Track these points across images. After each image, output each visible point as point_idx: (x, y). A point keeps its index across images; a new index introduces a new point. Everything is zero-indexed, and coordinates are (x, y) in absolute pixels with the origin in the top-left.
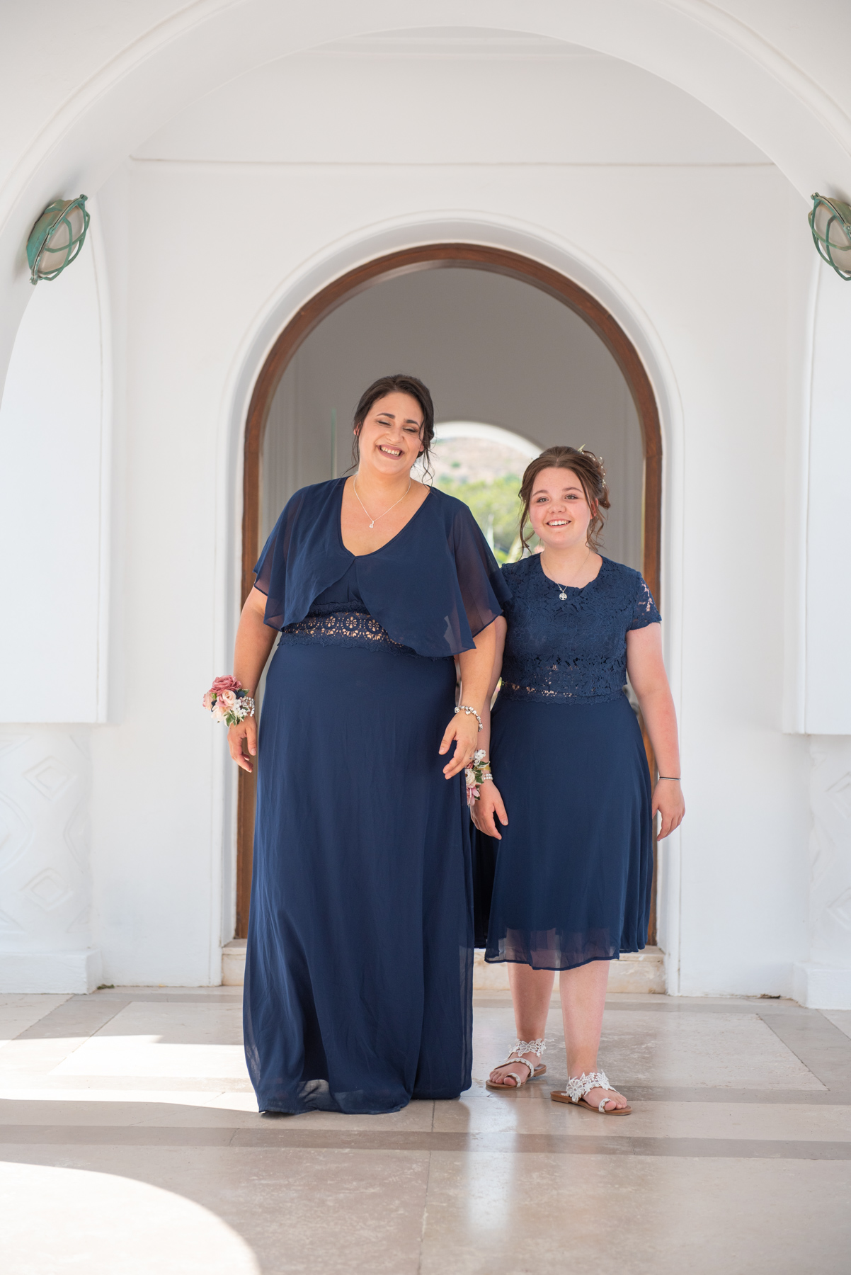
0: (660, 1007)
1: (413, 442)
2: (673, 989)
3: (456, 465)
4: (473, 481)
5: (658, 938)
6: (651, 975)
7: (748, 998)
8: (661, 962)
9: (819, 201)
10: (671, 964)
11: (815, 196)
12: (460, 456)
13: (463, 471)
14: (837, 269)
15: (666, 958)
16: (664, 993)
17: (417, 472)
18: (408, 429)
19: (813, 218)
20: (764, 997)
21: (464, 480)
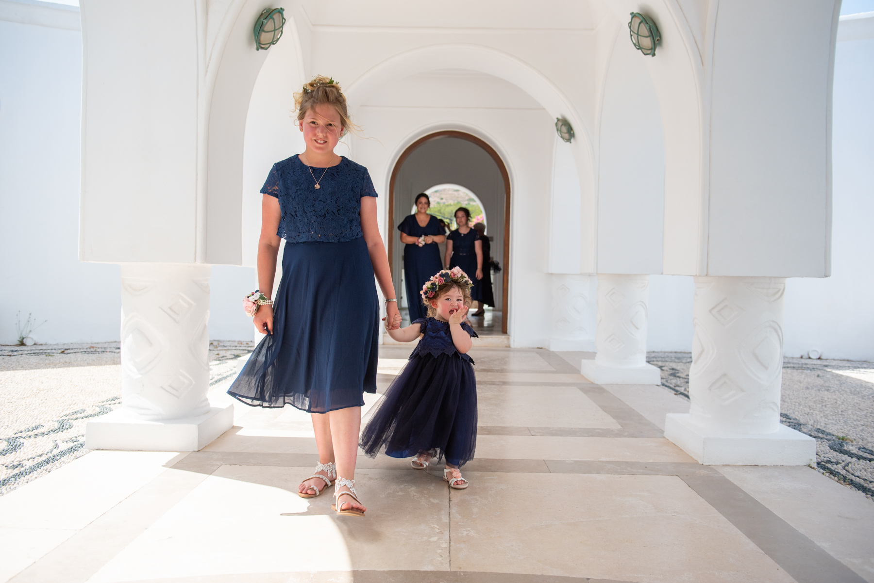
0: (508, 351)
1: (426, 206)
2: (512, 346)
3: (442, 199)
4: (447, 204)
5: (508, 332)
6: (506, 342)
7: (533, 348)
8: (509, 338)
9: (558, 120)
10: (512, 339)
11: (557, 118)
12: (443, 196)
13: (444, 201)
14: (563, 139)
15: (510, 337)
16: (509, 347)
17: (428, 212)
18: (425, 203)
19: (556, 124)
20: (538, 348)
21: (444, 203)
